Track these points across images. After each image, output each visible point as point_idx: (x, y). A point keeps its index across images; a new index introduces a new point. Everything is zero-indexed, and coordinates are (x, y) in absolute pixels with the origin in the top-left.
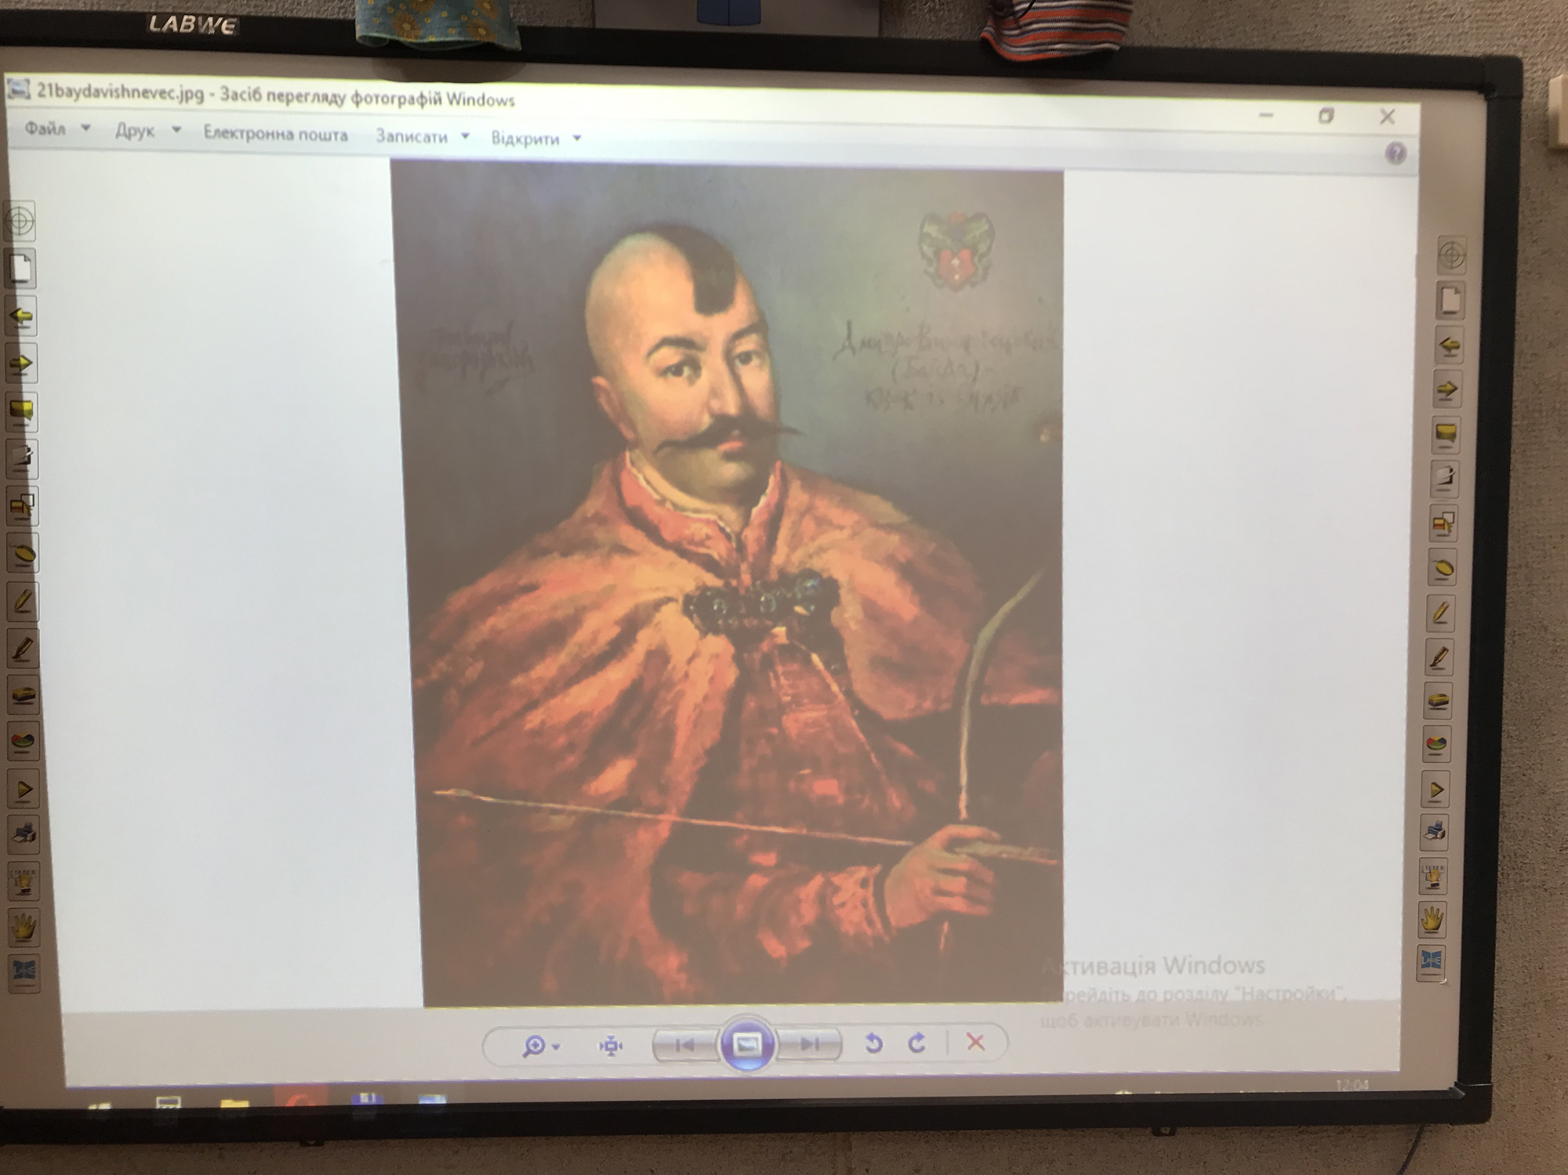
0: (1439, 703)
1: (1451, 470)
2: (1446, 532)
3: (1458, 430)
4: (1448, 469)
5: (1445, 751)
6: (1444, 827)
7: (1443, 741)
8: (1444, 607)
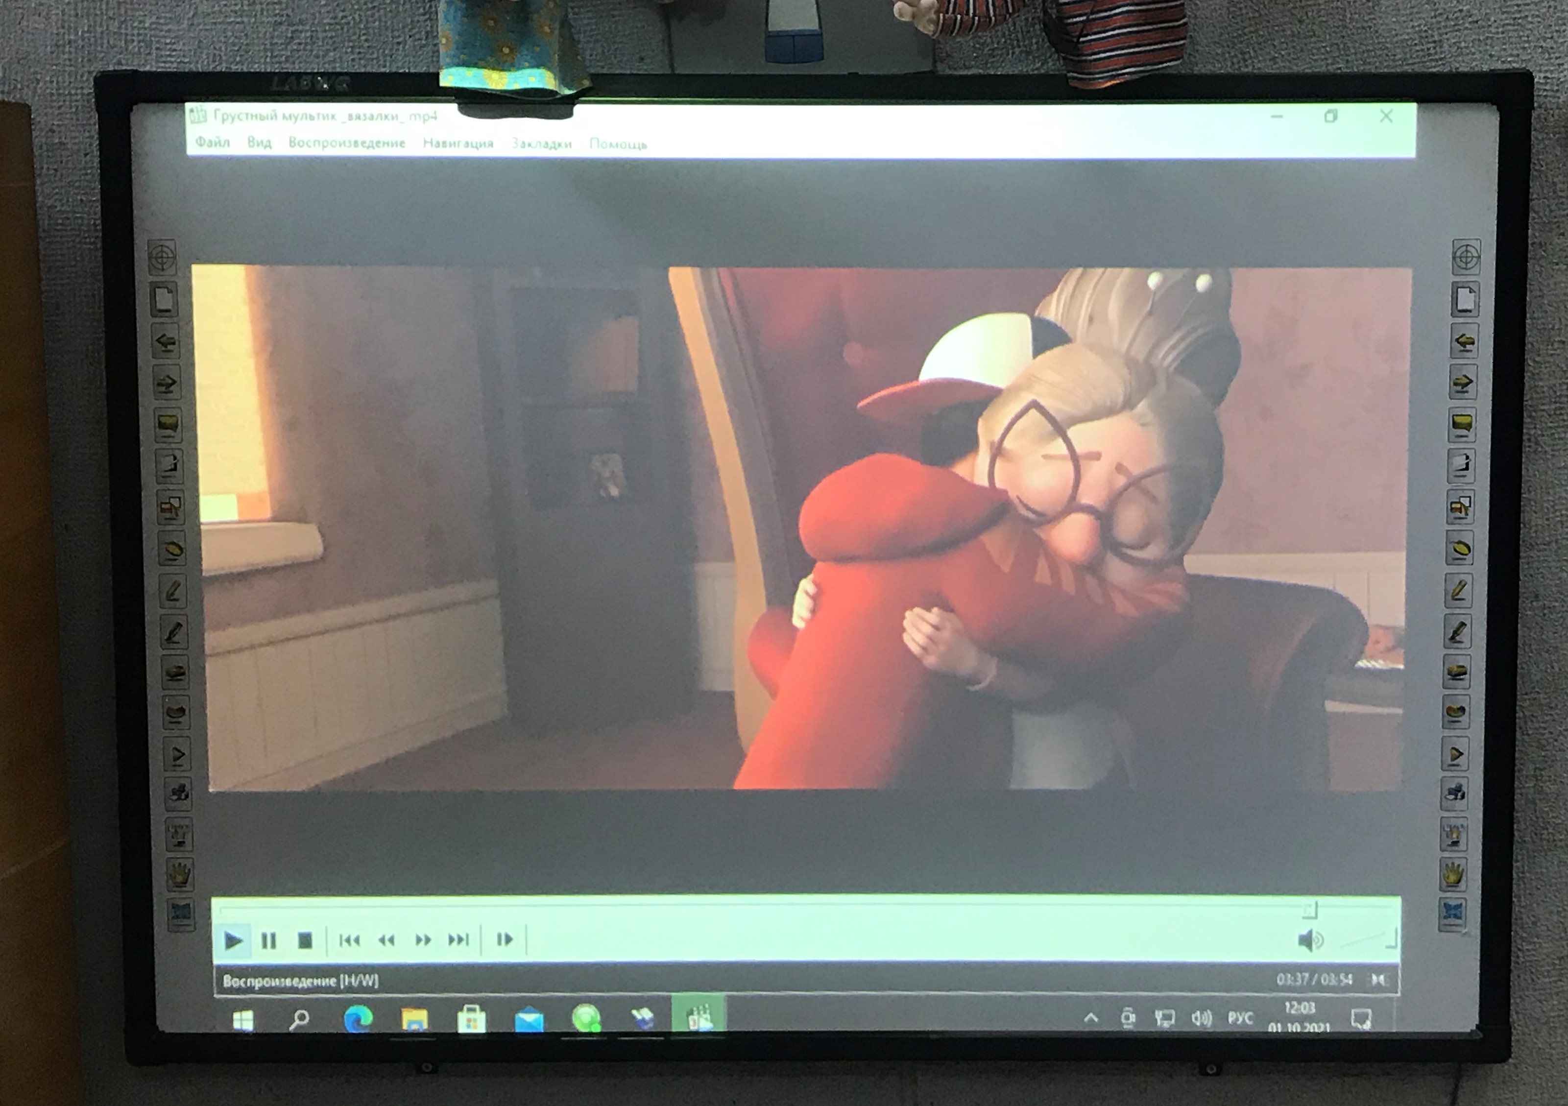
0: (1457, 674)
1: (1467, 458)
2: (1463, 515)
3: (1474, 418)
4: (1465, 457)
5: (1464, 719)
6: (1464, 789)
7: (1462, 709)
8: (1462, 585)
